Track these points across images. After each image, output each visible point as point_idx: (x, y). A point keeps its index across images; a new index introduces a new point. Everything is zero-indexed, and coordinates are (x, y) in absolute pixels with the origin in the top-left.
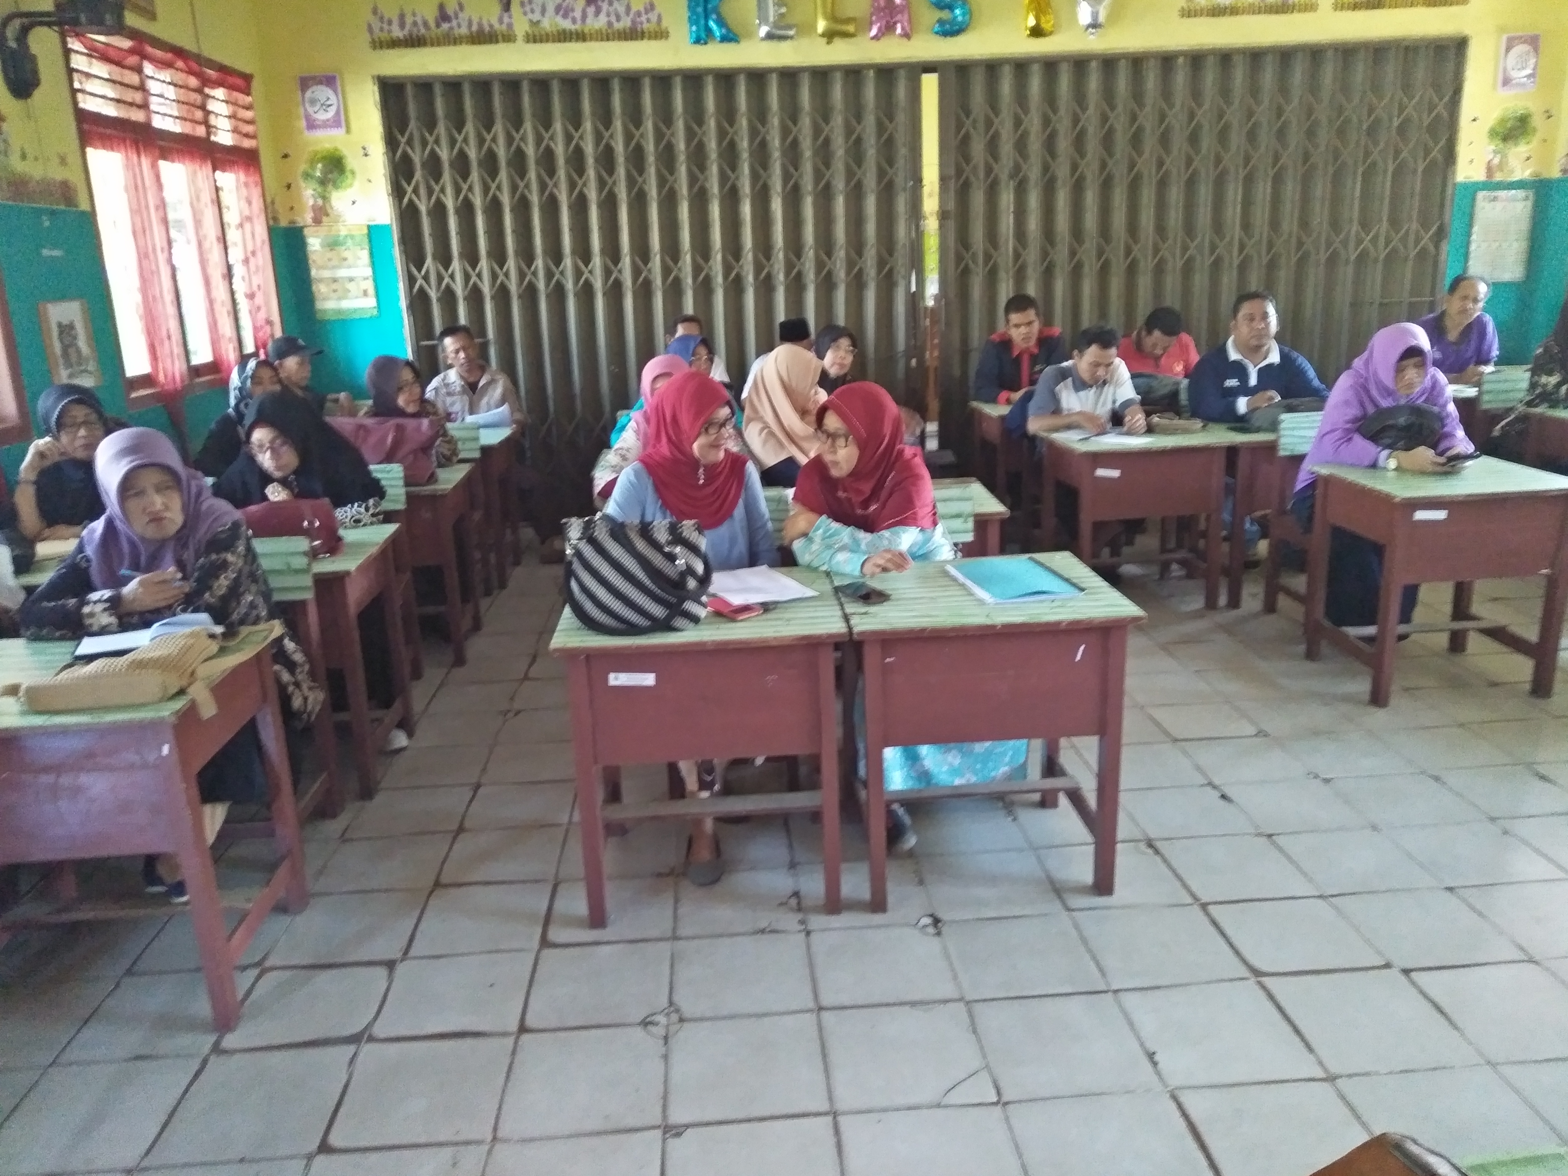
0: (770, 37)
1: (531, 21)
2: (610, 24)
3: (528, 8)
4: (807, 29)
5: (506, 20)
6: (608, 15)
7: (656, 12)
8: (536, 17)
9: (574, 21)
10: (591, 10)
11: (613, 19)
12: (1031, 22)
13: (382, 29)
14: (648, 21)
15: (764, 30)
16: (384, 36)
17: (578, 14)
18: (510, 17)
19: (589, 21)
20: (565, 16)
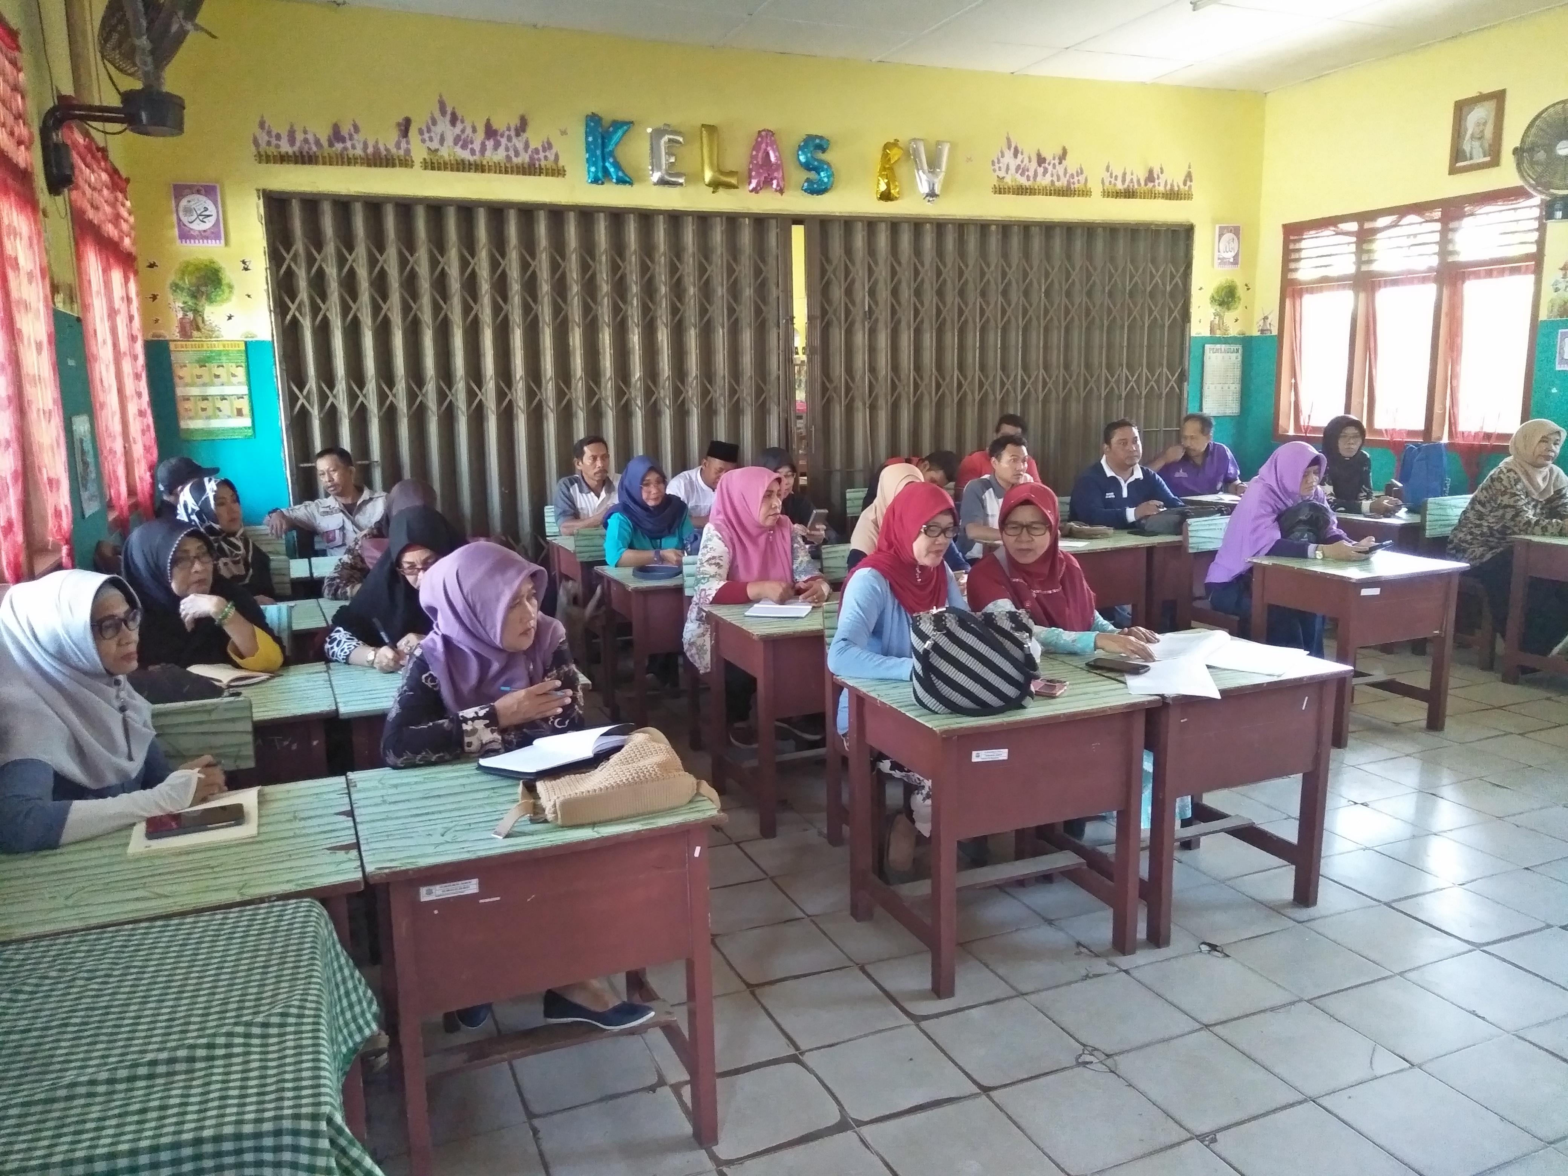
0: (662, 182)
1: (429, 149)
2: (508, 158)
3: (426, 136)
4: (695, 178)
5: (403, 145)
6: (507, 149)
7: (554, 151)
8: (435, 145)
9: (473, 152)
10: (490, 144)
11: (512, 153)
12: (883, 187)
13: (269, 143)
14: (546, 158)
15: (656, 176)
16: (272, 150)
17: (477, 146)
18: (408, 143)
19: (488, 153)
20: (464, 147)
